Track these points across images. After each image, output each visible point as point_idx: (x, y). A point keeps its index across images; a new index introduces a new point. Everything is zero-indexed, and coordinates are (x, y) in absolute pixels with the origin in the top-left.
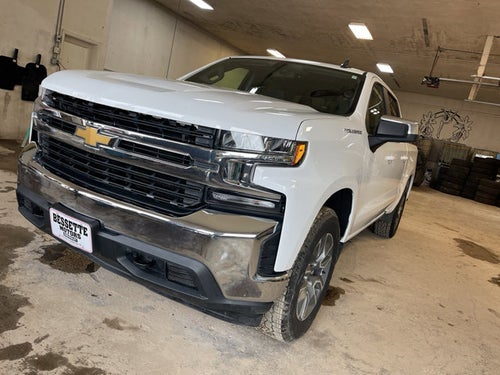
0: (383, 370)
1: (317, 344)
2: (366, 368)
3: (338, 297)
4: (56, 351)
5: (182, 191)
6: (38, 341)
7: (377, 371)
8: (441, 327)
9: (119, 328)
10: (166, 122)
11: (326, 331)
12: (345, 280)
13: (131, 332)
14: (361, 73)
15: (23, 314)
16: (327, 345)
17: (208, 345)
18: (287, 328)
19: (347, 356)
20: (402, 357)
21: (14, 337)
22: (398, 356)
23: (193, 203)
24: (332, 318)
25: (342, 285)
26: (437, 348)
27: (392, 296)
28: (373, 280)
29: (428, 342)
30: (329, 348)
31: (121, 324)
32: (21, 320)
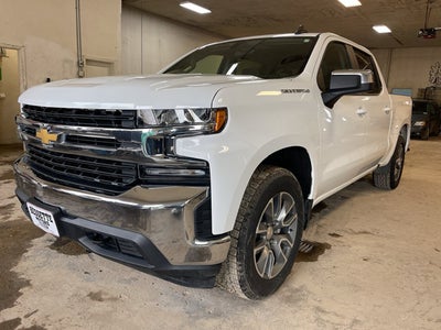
0: (356, 321)
1: (289, 300)
2: (336, 320)
3: (323, 252)
4: (39, 324)
5: (119, 172)
6: (27, 316)
7: (347, 321)
8: (431, 272)
9: (100, 300)
10: (98, 112)
11: (302, 287)
12: (334, 235)
13: (110, 303)
14: (314, 35)
15: (21, 294)
16: (300, 300)
17: (178, 309)
18: (248, 287)
19: (318, 309)
20: (380, 306)
21: (9, 314)
22: (375, 306)
23: (130, 181)
24: (311, 273)
25: (329, 240)
26: (422, 294)
27: (382, 246)
28: (365, 233)
29: (412, 288)
30: (301, 303)
31: (103, 297)
32: (19, 300)
